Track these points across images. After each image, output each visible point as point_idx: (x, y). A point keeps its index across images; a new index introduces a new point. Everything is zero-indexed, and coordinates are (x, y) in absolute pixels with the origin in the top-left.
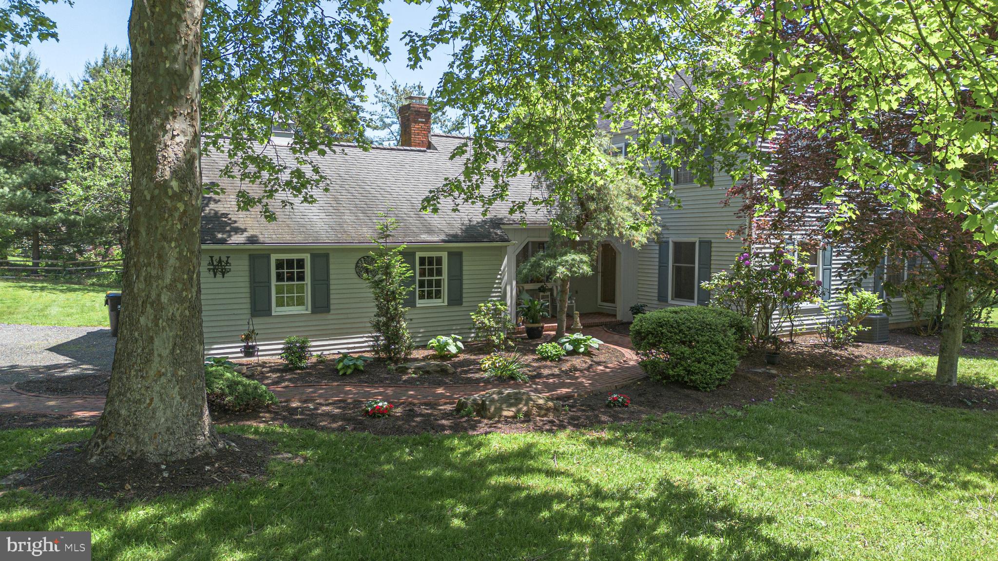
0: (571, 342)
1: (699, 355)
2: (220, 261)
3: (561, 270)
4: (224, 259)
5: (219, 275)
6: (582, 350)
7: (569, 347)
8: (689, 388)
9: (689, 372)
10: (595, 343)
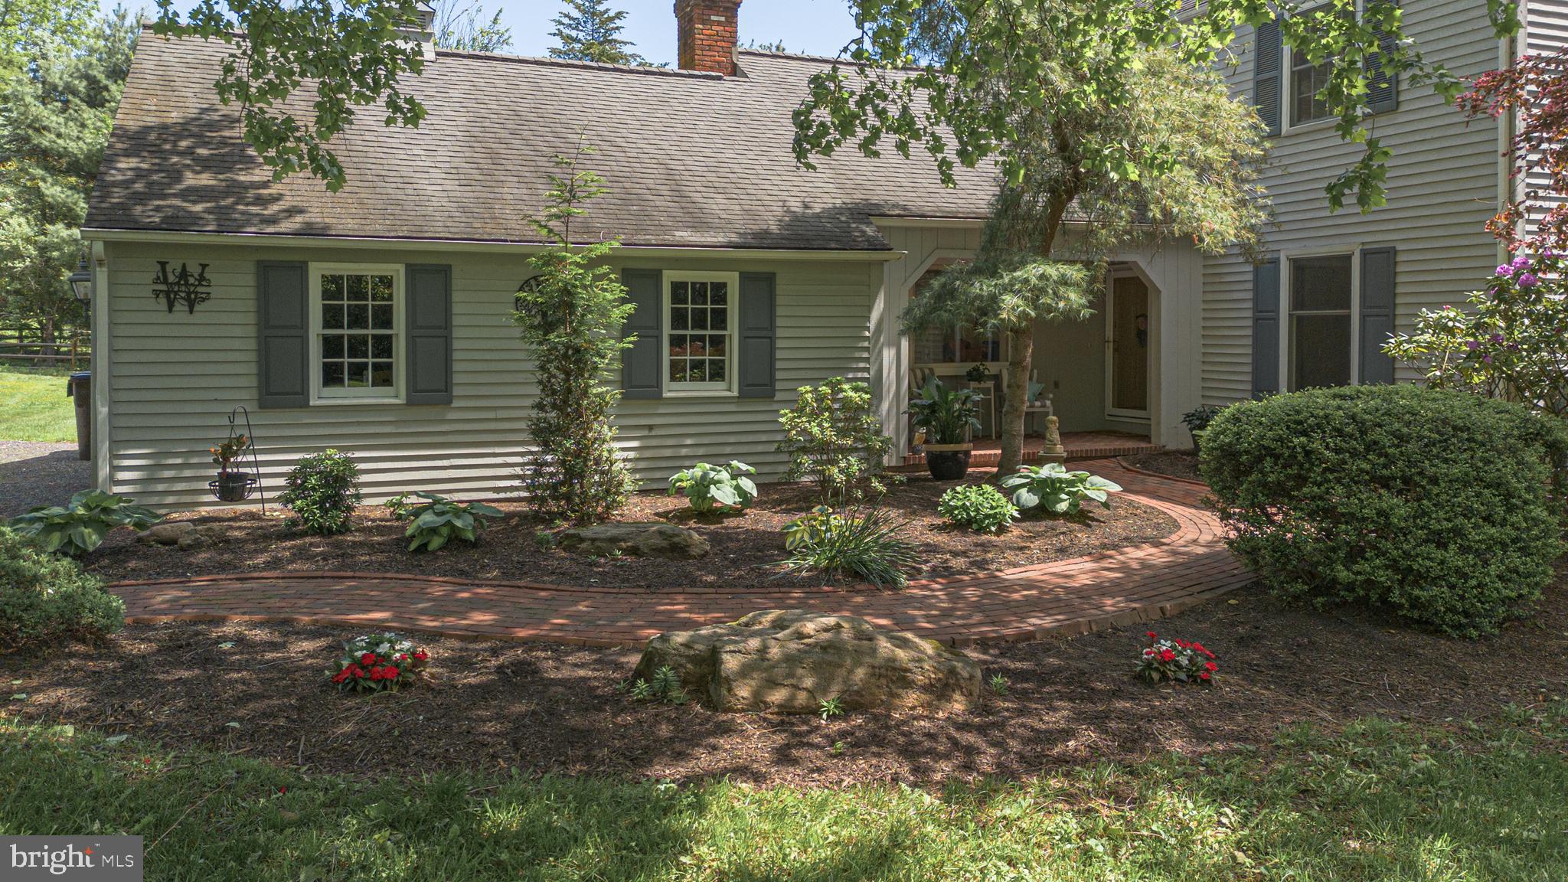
0: (1035, 486)
1: (1439, 521)
2: (184, 274)
3: (1011, 304)
4: (194, 269)
5: (180, 306)
6: (1062, 507)
7: (1030, 499)
10: (1099, 488)
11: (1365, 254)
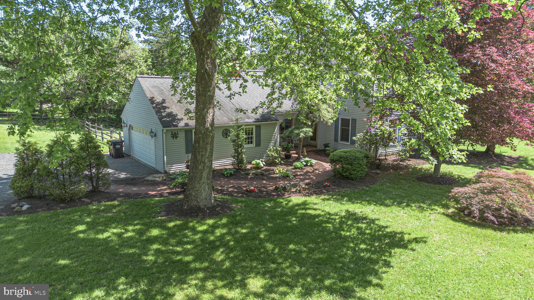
0: (305, 161)
1: (354, 168)
2: (175, 133)
3: (302, 135)
4: (176, 132)
5: (175, 138)
6: (309, 164)
7: (305, 164)
8: (350, 179)
9: (350, 174)
10: (314, 161)
11: (352, 119)
